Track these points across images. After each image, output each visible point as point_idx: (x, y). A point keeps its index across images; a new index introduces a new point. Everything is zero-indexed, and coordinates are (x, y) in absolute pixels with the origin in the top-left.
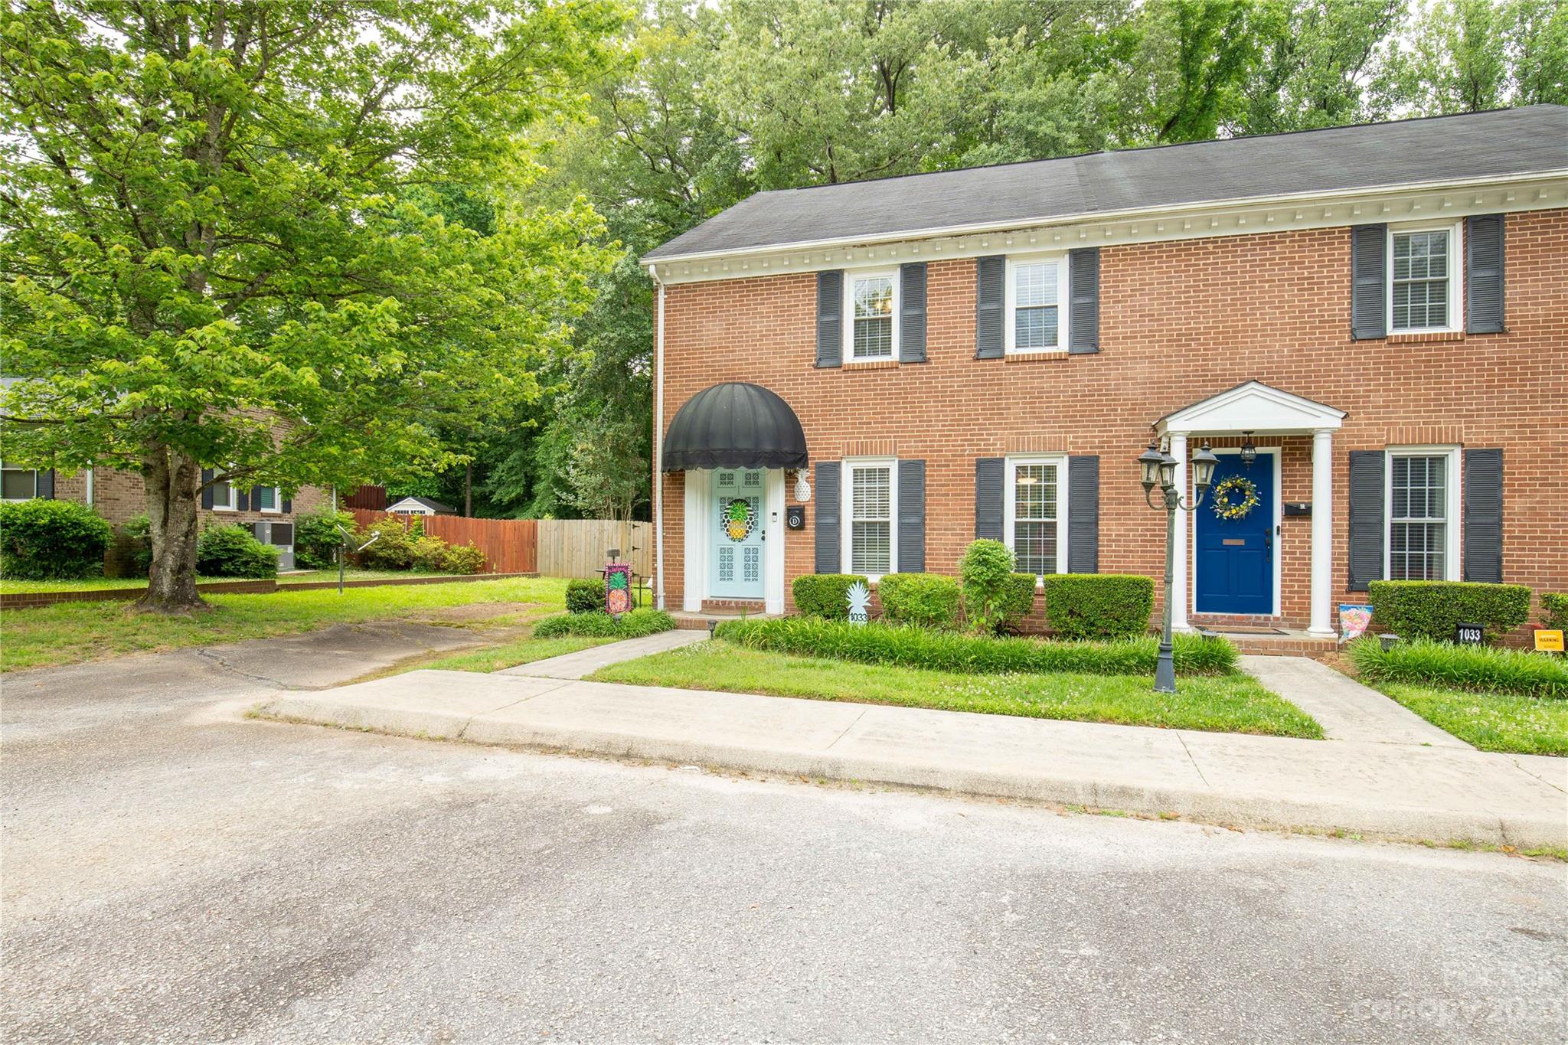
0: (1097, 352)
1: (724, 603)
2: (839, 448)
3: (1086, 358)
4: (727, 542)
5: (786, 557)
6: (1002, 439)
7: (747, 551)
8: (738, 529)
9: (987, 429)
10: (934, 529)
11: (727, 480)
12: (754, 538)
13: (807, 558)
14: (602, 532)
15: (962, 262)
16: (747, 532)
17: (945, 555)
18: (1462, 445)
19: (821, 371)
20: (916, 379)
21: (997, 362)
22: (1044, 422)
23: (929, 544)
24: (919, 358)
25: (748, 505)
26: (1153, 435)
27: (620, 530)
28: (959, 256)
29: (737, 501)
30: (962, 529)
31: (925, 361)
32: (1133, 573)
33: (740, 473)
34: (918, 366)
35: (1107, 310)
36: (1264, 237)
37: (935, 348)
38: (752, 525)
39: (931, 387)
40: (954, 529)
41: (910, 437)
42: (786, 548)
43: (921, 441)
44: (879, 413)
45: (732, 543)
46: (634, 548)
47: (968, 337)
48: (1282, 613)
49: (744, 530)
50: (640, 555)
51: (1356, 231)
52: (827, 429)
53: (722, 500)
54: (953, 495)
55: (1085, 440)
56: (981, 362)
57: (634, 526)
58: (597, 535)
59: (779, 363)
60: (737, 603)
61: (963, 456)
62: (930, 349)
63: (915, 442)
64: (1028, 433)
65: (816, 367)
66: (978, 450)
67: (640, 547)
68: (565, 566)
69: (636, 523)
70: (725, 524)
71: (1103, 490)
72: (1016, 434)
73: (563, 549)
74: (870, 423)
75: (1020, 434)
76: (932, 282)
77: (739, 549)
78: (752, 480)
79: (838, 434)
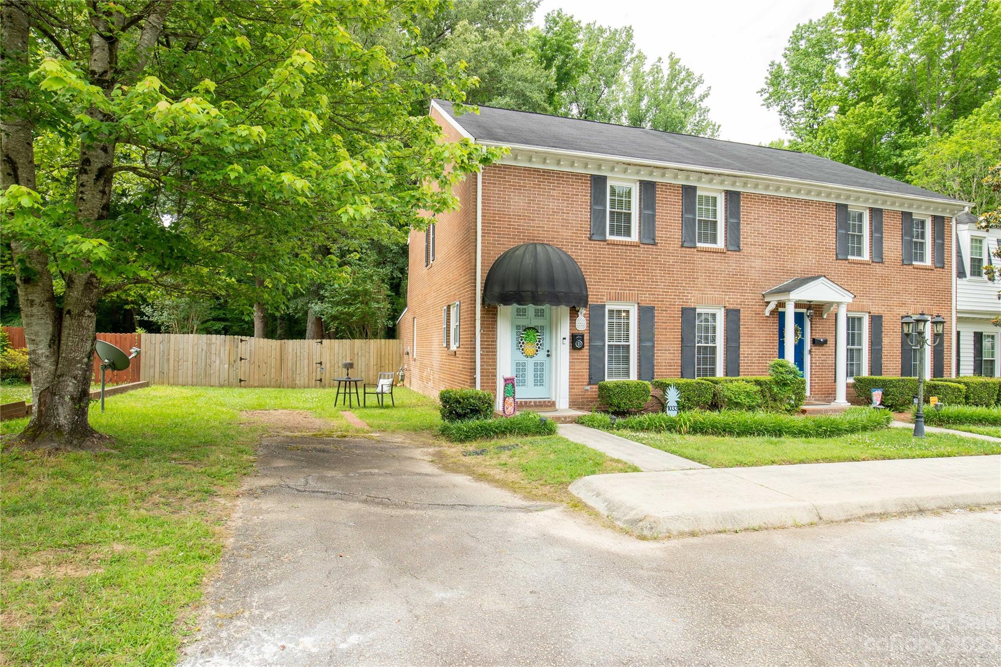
0: (739, 250)
1: (526, 403)
2: (604, 295)
3: (734, 253)
4: (522, 359)
5: (570, 369)
6: (694, 296)
7: (536, 364)
8: (530, 348)
9: (687, 290)
10: (659, 350)
11: (520, 313)
12: (541, 356)
13: (584, 369)
14: (209, 345)
15: (674, 186)
16: (537, 351)
17: (665, 366)
18: (870, 313)
19: (592, 242)
20: (650, 254)
21: (692, 250)
22: (714, 288)
23: (657, 359)
24: (652, 242)
25: (537, 332)
26: (763, 300)
27: (228, 343)
28: (673, 182)
29: (529, 328)
30: (674, 350)
31: (655, 244)
32: (754, 375)
33: (531, 308)
34: (651, 246)
35: (745, 229)
36: (807, 202)
37: (660, 237)
38: (539, 346)
39: (658, 261)
40: (670, 350)
41: (646, 291)
42: (570, 362)
43: (652, 294)
44: (628, 274)
45: (525, 358)
46: (241, 359)
47: (676, 232)
48: (811, 394)
49: (534, 349)
50: (247, 364)
51: (838, 206)
52: (597, 282)
53: (518, 327)
54: (670, 329)
55: (733, 300)
56: (684, 249)
57: (242, 341)
58: (205, 348)
59: (566, 233)
60: (535, 402)
61: (675, 305)
62: (658, 237)
63: (649, 294)
64: (707, 294)
65: (590, 239)
66: (683, 302)
67: (248, 357)
68: (171, 374)
69: (244, 338)
70: (520, 346)
71: (742, 329)
72: (702, 294)
73: (168, 360)
74: (623, 280)
75: (703, 294)
76: (659, 195)
77: (530, 363)
78: (539, 314)
79: (604, 286)
